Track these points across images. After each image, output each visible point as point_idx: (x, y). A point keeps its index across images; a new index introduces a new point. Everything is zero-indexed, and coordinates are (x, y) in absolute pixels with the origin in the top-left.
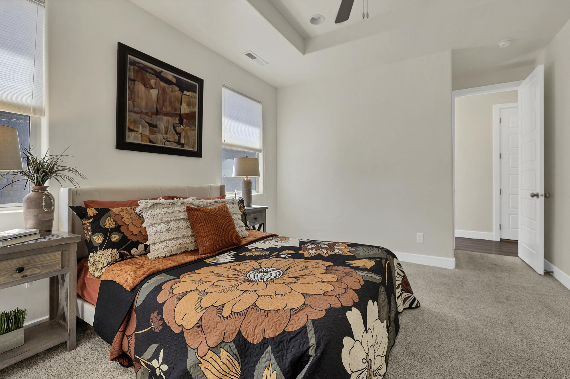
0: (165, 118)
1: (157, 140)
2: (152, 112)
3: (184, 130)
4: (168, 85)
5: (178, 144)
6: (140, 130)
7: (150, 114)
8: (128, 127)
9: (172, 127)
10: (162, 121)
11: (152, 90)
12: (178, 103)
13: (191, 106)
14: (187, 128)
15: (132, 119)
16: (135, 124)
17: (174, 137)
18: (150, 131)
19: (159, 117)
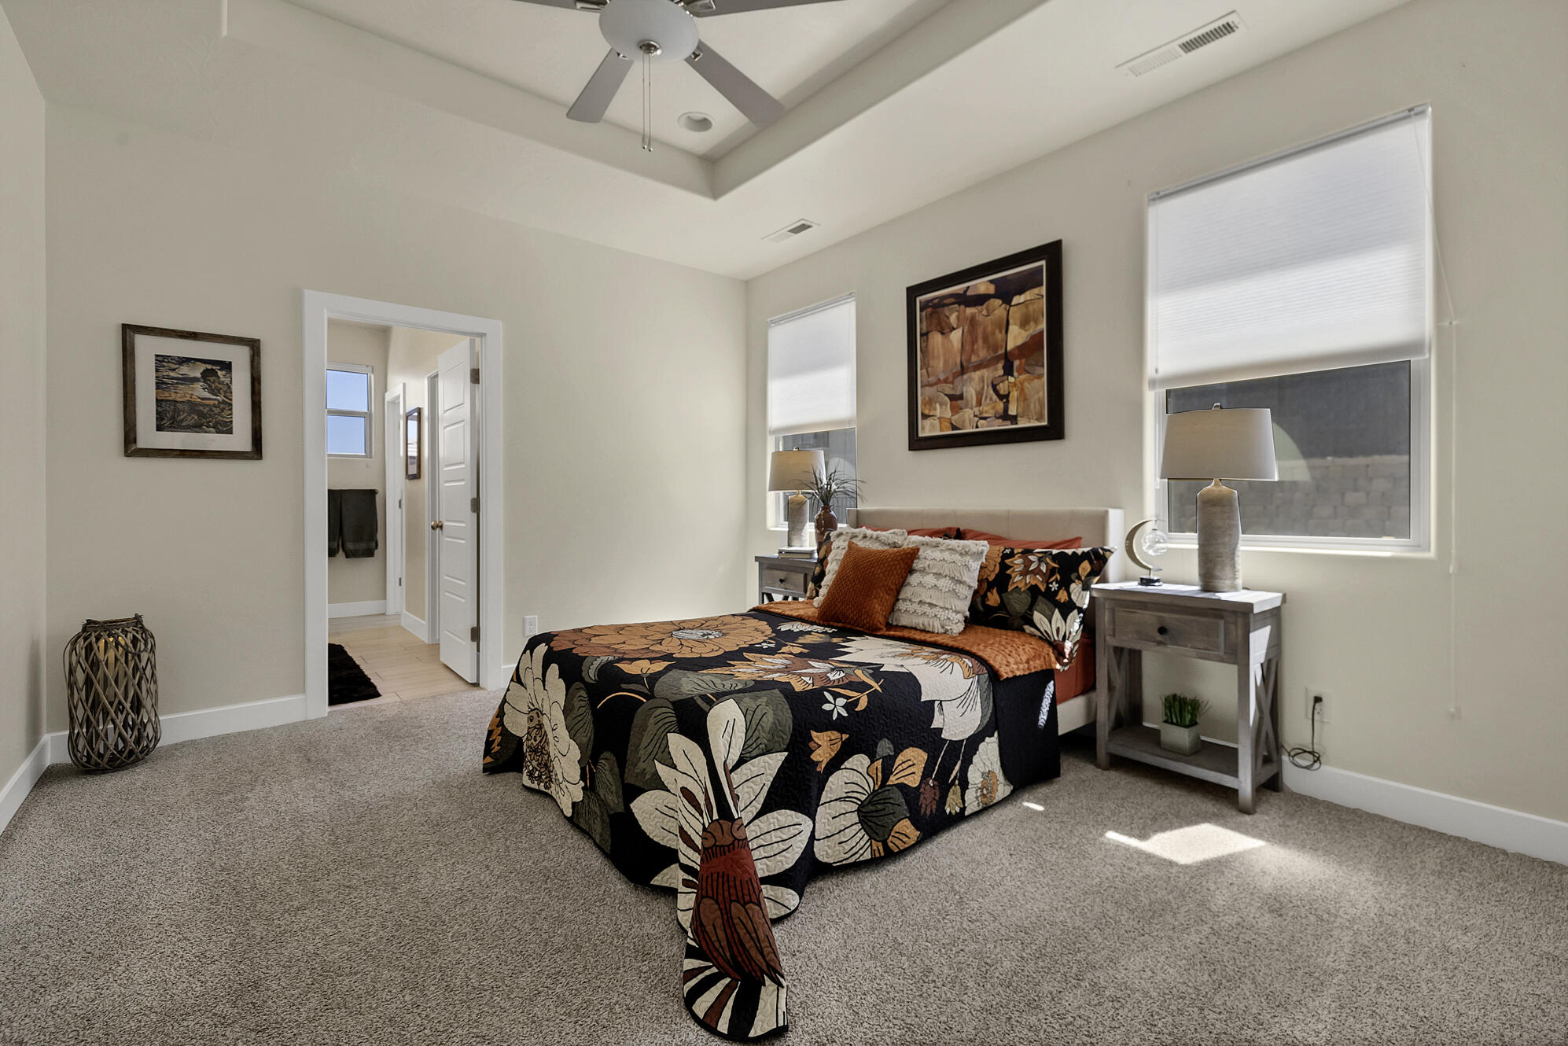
0: (976, 375)
1: (964, 422)
2: (953, 374)
3: (1015, 384)
4: (979, 308)
5: (1003, 420)
6: (938, 413)
7: (951, 379)
8: (922, 413)
9: (990, 387)
10: (970, 383)
11: (953, 332)
12: (1001, 332)
13: (1032, 323)
14: (1022, 377)
15: (927, 399)
16: (931, 405)
17: (994, 408)
18: (952, 408)
19: (965, 376)
